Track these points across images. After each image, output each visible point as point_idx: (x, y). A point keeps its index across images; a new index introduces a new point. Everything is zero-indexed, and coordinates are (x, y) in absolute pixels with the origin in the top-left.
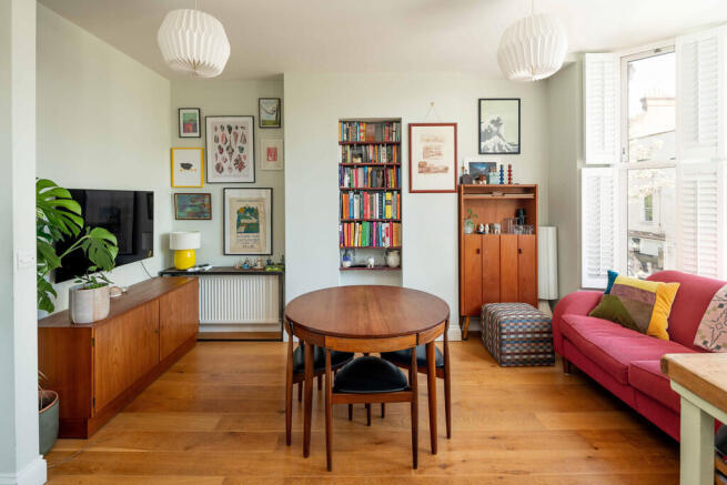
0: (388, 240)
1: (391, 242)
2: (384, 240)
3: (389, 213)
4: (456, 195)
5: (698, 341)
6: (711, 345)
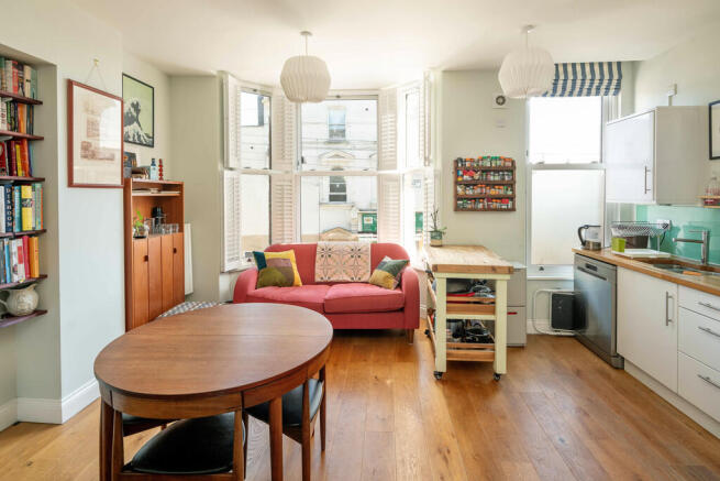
0: (21, 268)
1: (29, 270)
2: (14, 270)
3: (30, 222)
4: (120, 192)
5: (318, 279)
6: (326, 279)
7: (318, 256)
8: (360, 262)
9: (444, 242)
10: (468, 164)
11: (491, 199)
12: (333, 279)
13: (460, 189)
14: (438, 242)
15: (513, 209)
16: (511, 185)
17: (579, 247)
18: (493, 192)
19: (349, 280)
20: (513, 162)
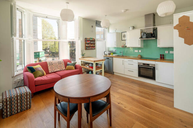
5: (50, 72)
6: (53, 71)
7: (48, 65)
8: (61, 65)
9: (84, 57)
10: (88, 39)
11: (91, 47)
12: (55, 71)
13: (87, 45)
14: (83, 57)
15: (95, 49)
16: (94, 44)
17: (104, 55)
18: (92, 45)
19: (60, 70)
20: (95, 40)
